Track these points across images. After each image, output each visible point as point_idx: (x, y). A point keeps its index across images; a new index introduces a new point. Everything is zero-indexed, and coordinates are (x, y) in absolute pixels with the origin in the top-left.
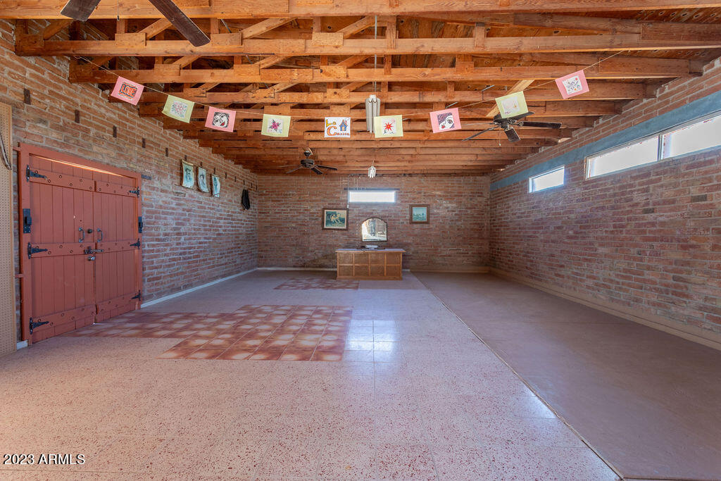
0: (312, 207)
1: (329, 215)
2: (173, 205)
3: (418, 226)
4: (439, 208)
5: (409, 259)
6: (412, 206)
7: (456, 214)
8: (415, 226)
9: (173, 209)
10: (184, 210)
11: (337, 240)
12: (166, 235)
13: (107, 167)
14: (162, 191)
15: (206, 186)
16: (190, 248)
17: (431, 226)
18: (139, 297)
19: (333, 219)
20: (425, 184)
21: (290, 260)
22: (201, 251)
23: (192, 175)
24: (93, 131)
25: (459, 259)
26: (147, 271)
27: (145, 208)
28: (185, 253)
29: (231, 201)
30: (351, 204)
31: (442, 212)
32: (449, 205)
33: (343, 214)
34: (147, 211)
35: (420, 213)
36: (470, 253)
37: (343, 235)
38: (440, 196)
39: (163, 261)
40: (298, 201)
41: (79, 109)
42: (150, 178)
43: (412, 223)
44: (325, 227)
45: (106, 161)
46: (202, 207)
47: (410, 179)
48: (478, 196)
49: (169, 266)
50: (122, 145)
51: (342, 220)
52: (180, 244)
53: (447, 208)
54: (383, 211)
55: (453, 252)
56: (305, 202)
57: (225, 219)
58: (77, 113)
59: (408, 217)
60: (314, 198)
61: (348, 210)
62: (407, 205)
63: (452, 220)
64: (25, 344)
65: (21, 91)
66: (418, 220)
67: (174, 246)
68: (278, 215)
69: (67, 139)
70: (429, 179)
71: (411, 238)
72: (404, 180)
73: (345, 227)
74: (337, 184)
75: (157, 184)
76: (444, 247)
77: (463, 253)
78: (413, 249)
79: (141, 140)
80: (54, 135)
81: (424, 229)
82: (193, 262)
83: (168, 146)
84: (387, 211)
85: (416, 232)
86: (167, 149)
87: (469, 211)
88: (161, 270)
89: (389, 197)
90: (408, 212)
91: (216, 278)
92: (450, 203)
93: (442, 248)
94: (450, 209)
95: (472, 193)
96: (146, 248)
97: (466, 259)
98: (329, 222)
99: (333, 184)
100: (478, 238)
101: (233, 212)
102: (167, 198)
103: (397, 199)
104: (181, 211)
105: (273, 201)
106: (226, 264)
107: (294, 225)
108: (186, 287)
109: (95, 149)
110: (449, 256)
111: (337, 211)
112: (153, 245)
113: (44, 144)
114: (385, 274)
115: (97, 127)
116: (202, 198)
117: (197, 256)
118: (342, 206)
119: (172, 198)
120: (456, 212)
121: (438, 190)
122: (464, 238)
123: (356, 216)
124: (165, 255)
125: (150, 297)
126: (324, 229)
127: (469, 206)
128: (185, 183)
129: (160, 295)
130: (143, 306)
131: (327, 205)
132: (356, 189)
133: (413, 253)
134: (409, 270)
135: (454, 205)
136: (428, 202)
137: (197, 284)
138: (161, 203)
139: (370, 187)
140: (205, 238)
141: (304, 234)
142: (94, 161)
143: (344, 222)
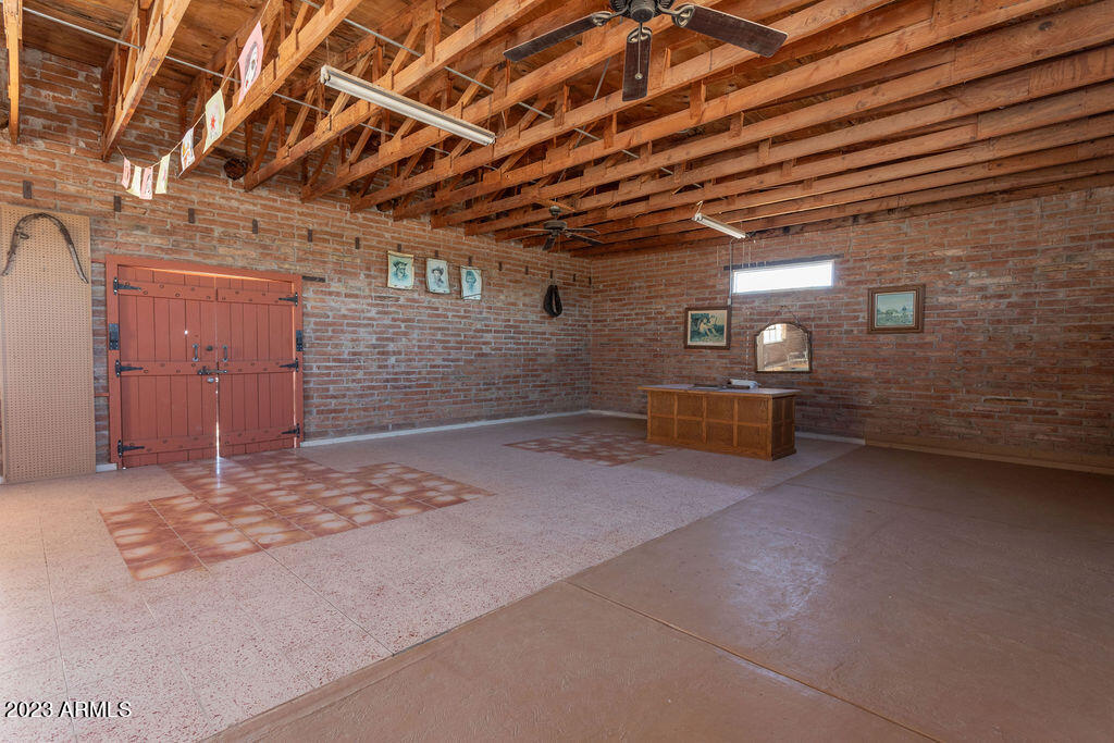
0: (668, 308)
1: (696, 320)
2: (373, 313)
3: (892, 338)
4: (953, 292)
5: (864, 416)
6: (872, 293)
7: (1010, 305)
8: (882, 338)
9: (370, 319)
10: (394, 320)
11: (709, 368)
12: (354, 354)
13: (243, 271)
14: (346, 296)
15: (446, 284)
16: (408, 373)
17: (929, 338)
18: (301, 433)
19: (703, 327)
20: (913, 234)
21: (635, 401)
22: (436, 379)
23: (410, 271)
24: (218, 231)
25: (1018, 427)
26: (315, 401)
27: (313, 320)
28: (396, 380)
29: (514, 304)
30: (735, 297)
31: (963, 301)
32: (988, 281)
33: (720, 317)
34: (316, 323)
35: (897, 307)
36: (1061, 412)
37: (720, 357)
38: (959, 259)
39: (348, 389)
40: (647, 298)
41: (196, 207)
42: (322, 280)
43: (872, 330)
44: (689, 343)
45: (240, 263)
46: (438, 316)
47: (870, 227)
48: (1100, 246)
49: (361, 396)
50: (268, 242)
51: (719, 330)
52: (386, 367)
53: (981, 289)
54: (801, 307)
55: (998, 407)
56: (659, 300)
57: (498, 332)
58: (192, 213)
59: (863, 317)
60: (672, 290)
61: (729, 309)
62: (863, 288)
63: (999, 321)
64: (113, 466)
65: (111, 199)
66: (889, 324)
67: (374, 369)
68: (618, 324)
69: (176, 244)
70: (924, 220)
71: (871, 367)
72: (854, 233)
73: (724, 343)
74: (711, 260)
75: (335, 286)
76: (968, 392)
77: (1034, 412)
78: (874, 393)
79: (305, 233)
80: (157, 241)
81: (908, 346)
82: (417, 393)
83: (360, 235)
84: (811, 306)
85: (885, 352)
86: (357, 240)
87: (1061, 294)
88: (346, 400)
89: (818, 276)
90: (865, 307)
91: (476, 418)
92: (991, 274)
93: (962, 394)
94: (990, 292)
95: (1073, 239)
96: (315, 370)
97: (1045, 428)
98: (696, 334)
99: (705, 261)
100: (1097, 370)
101: (521, 322)
102: (362, 305)
103: (837, 277)
104: (388, 322)
105: (612, 301)
106: (498, 399)
107: (640, 340)
108: (398, 427)
109: (222, 250)
110: (984, 416)
111: (711, 313)
112: (327, 368)
113: (143, 252)
114: (735, 444)
115: (225, 225)
116: (436, 302)
117: (425, 386)
118: (719, 302)
119: (368, 305)
120: (1014, 299)
121: (956, 245)
122: (1042, 370)
123: (745, 320)
124: (354, 381)
125: (322, 434)
126: (687, 347)
127: (1062, 277)
128: (393, 282)
129: (342, 433)
130: (304, 444)
131: (694, 303)
132: (746, 266)
133: (876, 401)
134: (863, 442)
135: (1008, 280)
136: (921, 277)
137: (423, 425)
138: (344, 312)
139: (777, 259)
140: (444, 360)
141: (655, 356)
142: (220, 266)
143: (722, 334)
